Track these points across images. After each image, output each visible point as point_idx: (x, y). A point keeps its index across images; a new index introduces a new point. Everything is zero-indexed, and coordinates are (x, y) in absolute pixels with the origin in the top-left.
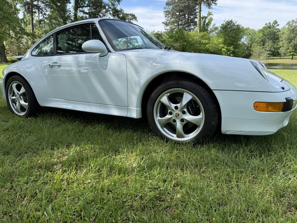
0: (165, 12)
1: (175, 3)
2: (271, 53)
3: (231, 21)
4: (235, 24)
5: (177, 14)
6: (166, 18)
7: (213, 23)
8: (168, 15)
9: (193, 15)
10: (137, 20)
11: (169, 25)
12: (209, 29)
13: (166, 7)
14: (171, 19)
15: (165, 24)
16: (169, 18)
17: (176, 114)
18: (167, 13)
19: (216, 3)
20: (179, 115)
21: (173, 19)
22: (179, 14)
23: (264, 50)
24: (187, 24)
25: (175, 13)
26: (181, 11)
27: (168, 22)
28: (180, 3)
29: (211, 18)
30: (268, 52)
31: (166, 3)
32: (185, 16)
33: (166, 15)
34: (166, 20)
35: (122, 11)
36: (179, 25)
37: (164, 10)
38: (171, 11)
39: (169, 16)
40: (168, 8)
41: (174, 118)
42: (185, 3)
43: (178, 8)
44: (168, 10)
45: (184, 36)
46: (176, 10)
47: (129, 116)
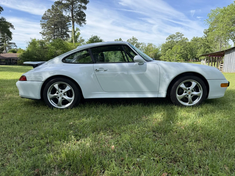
0: (42, 24)
1: (50, 18)
2: (121, 59)
3: (96, 37)
4: (99, 39)
5: (52, 27)
6: (43, 29)
7: (80, 36)
8: (44, 27)
9: (64, 29)
10: (14, 28)
11: (46, 35)
12: (78, 40)
13: (42, 20)
14: (47, 30)
15: (42, 34)
16: (46, 30)
17: (189, 92)
18: (43, 25)
19: (85, 22)
20: (190, 92)
21: (49, 31)
22: (54, 27)
23: (116, 57)
24: (60, 35)
25: (51, 26)
26: (55, 25)
27: (45, 32)
28: (54, 19)
29: (79, 33)
30: (119, 59)
31: (42, 17)
32: (59, 29)
33: (43, 27)
34: (43, 31)
35: (4, 19)
36: (54, 36)
37: (41, 23)
38: (47, 24)
39: (46, 28)
40: (44, 22)
41: (187, 95)
42: (59, 19)
43: (53, 22)
44: (44, 23)
45: (64, 45)
46: (51, 24)
47: (159, 97)
